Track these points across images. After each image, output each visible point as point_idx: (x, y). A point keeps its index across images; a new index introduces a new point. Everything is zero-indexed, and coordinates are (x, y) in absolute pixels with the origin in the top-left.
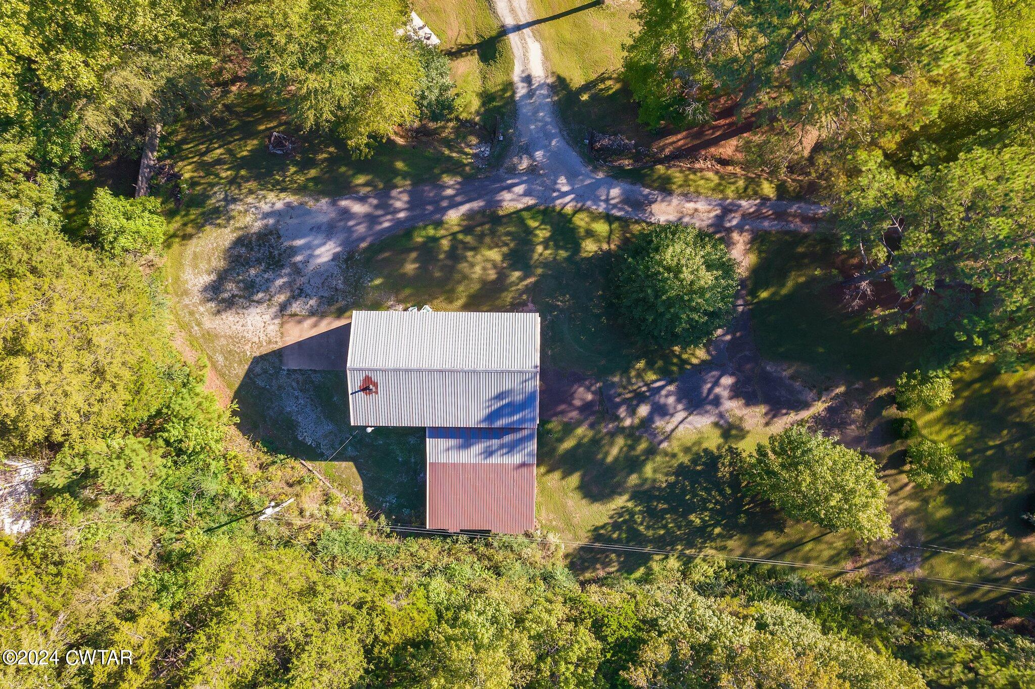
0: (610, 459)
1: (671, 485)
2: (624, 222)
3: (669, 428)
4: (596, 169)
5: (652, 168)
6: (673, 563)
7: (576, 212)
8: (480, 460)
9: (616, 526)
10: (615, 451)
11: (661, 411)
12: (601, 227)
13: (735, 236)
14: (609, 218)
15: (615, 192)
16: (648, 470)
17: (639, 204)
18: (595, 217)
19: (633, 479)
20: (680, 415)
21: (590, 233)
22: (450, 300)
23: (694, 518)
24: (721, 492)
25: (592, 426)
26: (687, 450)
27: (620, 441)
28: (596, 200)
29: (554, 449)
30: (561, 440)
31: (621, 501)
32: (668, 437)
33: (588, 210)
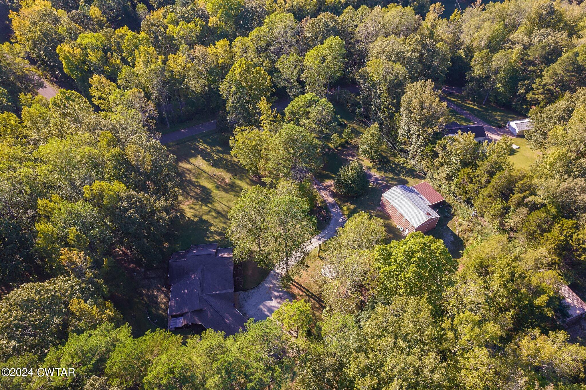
1: (391, 172)
2: (339, 206)
3: (379, 177)
4: (331, 216)
5: (321, 207)
6: (406, 165)
7: (345, 215)
9: (408, 176)
11: (377, 179)
12: (345, 208)
13: (325, 185)
14: (341, 208)
15: (334, 210)
16: (391, 176)
17: (333, 205)
18: (343, 211)
19: (396, 177)
20: (374, 176)
21: (348, 209)
22: (391, 223)
23: (393, 166)
24: (384, 165)
26: (381, 173)
28: (339, 213)
31: (403, 177)
32: (381, 176)
33: (342, 213)
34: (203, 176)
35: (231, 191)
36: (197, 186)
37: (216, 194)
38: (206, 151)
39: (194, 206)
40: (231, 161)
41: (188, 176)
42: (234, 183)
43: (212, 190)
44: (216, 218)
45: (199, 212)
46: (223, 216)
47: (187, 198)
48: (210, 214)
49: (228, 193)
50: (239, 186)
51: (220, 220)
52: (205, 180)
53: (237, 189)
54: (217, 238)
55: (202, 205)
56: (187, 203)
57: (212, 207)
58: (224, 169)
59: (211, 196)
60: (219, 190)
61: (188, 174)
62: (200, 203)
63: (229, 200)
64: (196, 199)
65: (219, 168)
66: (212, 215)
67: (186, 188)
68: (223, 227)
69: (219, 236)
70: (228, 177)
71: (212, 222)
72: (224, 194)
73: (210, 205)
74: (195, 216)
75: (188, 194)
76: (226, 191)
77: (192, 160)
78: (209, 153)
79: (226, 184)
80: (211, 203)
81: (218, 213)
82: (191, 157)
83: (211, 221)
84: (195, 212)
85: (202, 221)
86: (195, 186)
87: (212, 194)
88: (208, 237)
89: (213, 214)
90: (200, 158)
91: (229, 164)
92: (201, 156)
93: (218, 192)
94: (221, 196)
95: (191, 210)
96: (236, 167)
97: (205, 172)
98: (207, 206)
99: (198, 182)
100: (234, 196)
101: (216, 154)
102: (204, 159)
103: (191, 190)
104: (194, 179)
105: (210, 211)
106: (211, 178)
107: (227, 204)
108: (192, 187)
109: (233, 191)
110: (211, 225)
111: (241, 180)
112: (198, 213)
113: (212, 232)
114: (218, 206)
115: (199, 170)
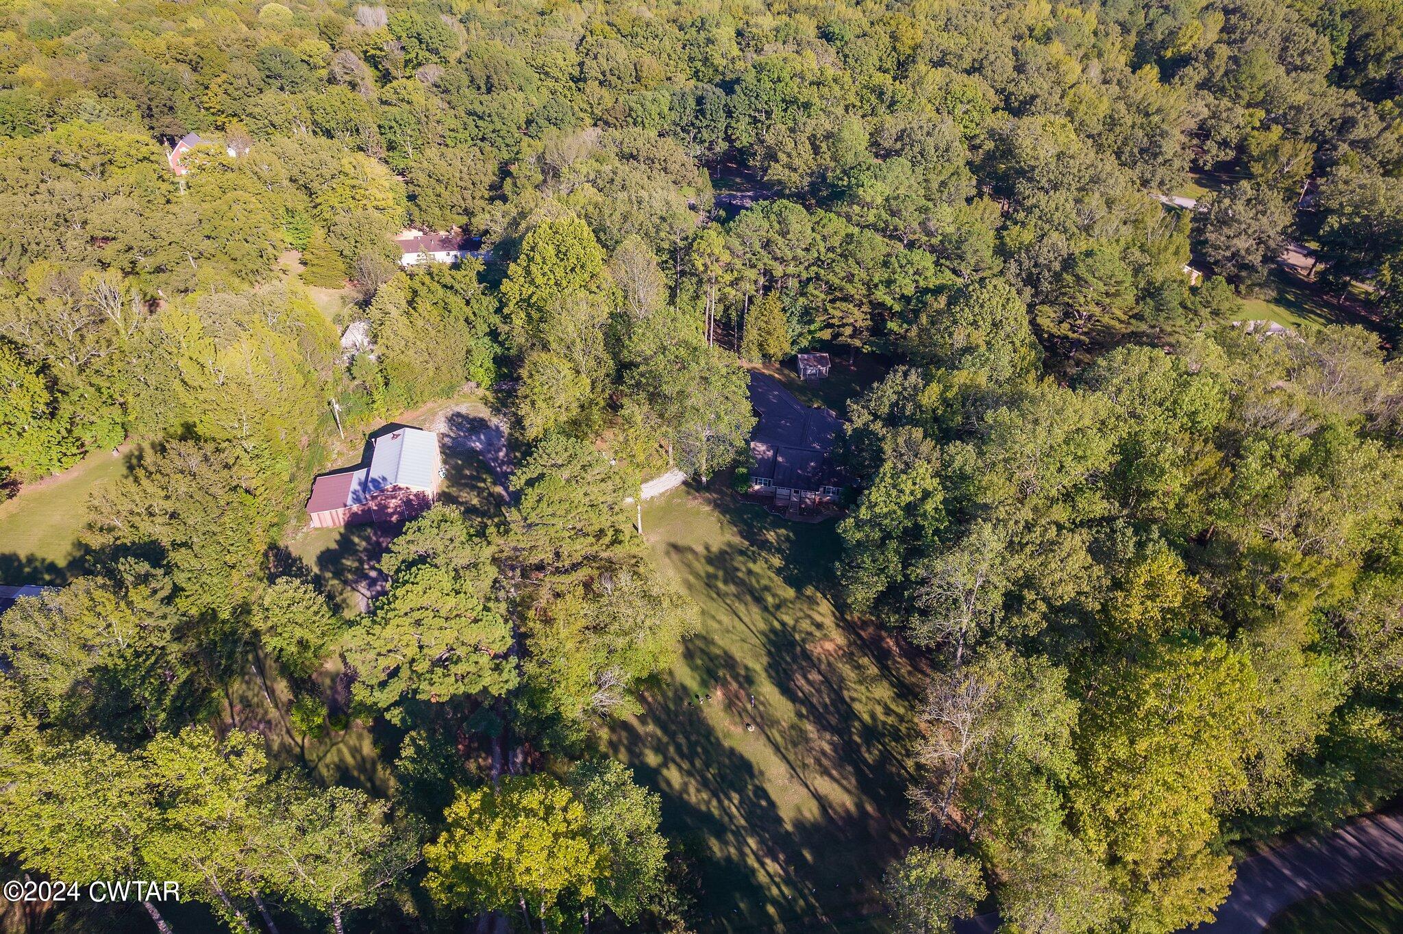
0: (344, 561)
3: (360, 588)
8: (352, 489)
10: (349, 563)
11: (372, 584)
19: (328, 575)
20: (368, 594)
25: (365, 550)
26: (344, 601)
27: (356, 564)
29: (353, 533)
30: (359, 537)
31: (316, 570)
32: (355, 589)
34: (782, 733)
35: (717, 657)
36: (802, 702)
37: (756, 657)
38: (762, 842)
39: (813, 629)
40: (689, 774)
41: (827, 748)
42: (704, 684)
43: (764, 675)
44: (767, 588)
45: (801, 610)
46: (751, 591)
47: (829, 664)
48: (777, 601)
49: (725, 653)
50: (694, 668)
51: (758, 582)
52: (778, 714)
53: (699, 662)
54: (771, 536)
55: (794, 628)
56: (829, 646)
57: (771, 618)
58: (719, 744)
59: (769, 653)
60: (747, 668)
61: (823, 753)
62: (797, 637)
63: (728, 631)
64: (807, 656)
65: (732, 751)
66: (774, 595)
67: (833, 702)
68: (755, 562)
69: (767, 541)
70: (714, 707)
71: (776, 578)
72: (737, 652)
73: (776, 624)
74: (812, 601)
75: (827, 681)
76: (730, 662)
77: (811, 811)
78: (754, 829)
79: (725, 684)
80: (773, 630)
81: (759, 600)
82: (815, 826)
83: (778, 580)
84: (810, 612)
85: (797, 583)
86: (806, 701)
87: (765, 660)
88: (788, 539)
89: (770, 600)
90: (787, 814)
91: (698, 763)
92: (779, 820)
93: (751, 664)
94: (746, 646)
95: (818, 618)
96: (681, 739)
97: (777, 748)
98: (783, 624)
99: (799, 715)
100: (713, 642)
101: (731, 817)
102: (772, 804)
103: (819, 691)
104: (810, 728)
105: (778, 607)
106: (764, 722)
107: (736, 620)
108: (815, 701)
109: (712, 658)
110: (779, 571)
111: (684, 688)
112: (805, 607)
113: (779, 551)
114: (755, 617)
115: (791, 757)
